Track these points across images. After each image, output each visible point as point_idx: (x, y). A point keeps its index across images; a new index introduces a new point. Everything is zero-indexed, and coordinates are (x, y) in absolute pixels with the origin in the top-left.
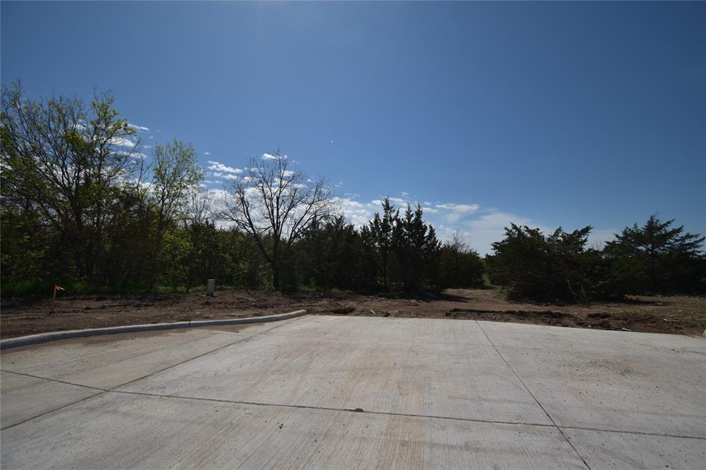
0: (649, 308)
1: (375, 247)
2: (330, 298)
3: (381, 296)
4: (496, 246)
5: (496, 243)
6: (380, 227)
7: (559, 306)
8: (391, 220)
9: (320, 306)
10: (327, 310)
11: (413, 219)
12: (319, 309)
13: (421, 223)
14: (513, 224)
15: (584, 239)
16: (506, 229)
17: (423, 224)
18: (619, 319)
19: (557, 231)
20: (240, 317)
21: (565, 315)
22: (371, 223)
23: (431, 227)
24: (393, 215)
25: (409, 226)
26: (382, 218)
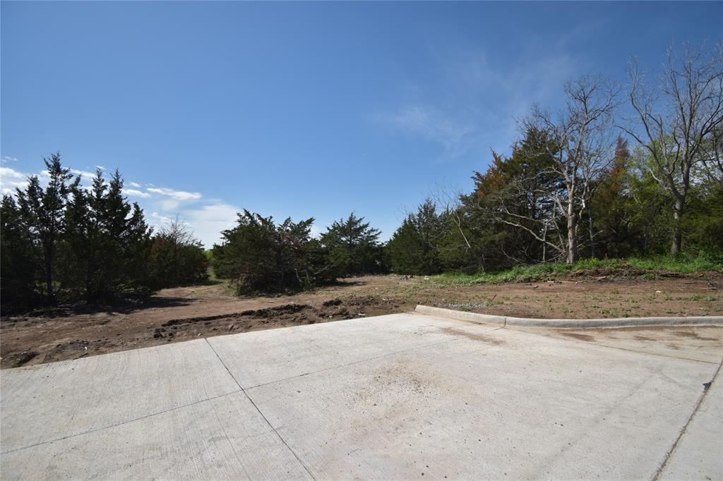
0: (356, 288)
1: (29, 234)
3: (37, 315)
4: (228, 234)
5: (226, 231)
7: (290, 295)
8: (64, 192)
11: (106, 192)
13: (120, 199)
14: (245, 211)
15: (308, 229)
16: (238, 214)
17: (124, 202)
18: (353, 305)
19: (286, 221)
21: (304, 307)
23: (136, 206)
24: (68, 183)
25: (99, 203)
26: (44, 186)
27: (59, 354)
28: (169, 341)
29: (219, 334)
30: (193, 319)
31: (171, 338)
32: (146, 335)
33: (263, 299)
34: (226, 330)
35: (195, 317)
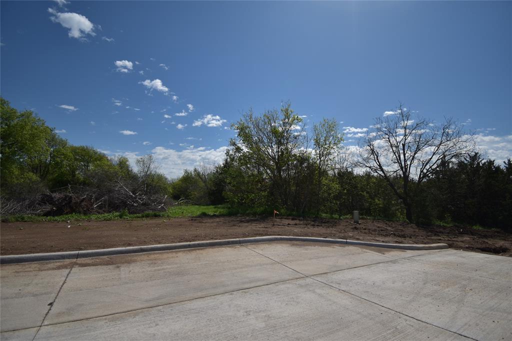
9: (462, 242)
10: (472, 246)
12: (462, 245)
20: (383, 242)
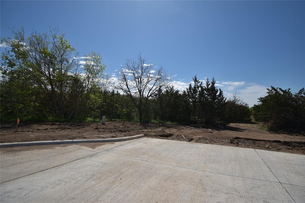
1: (190, 101)
2: (164, 127)
3: (192, 126)
4: (261, 99)
5: (261, 98)
6: (192, 91)
8: (198, 87)
10: (157, 134)
11: (210, 86)
13: (214, 88)
14: (272, 87)
16: (268, 89)
17: (216, 89)
19: (301, 91)
22: (187, 89)
23: (220, 90)
24: (199, 84)
25: (208, 90)
26: (193, 86)
27: (199, 141)
28: (237, 146)
29: (261, 149)
30: (246, 139)
31: (237, 145)
32: (227, 141)
33: (286, 135)
34: (265, 148)
35: (247, 137)
